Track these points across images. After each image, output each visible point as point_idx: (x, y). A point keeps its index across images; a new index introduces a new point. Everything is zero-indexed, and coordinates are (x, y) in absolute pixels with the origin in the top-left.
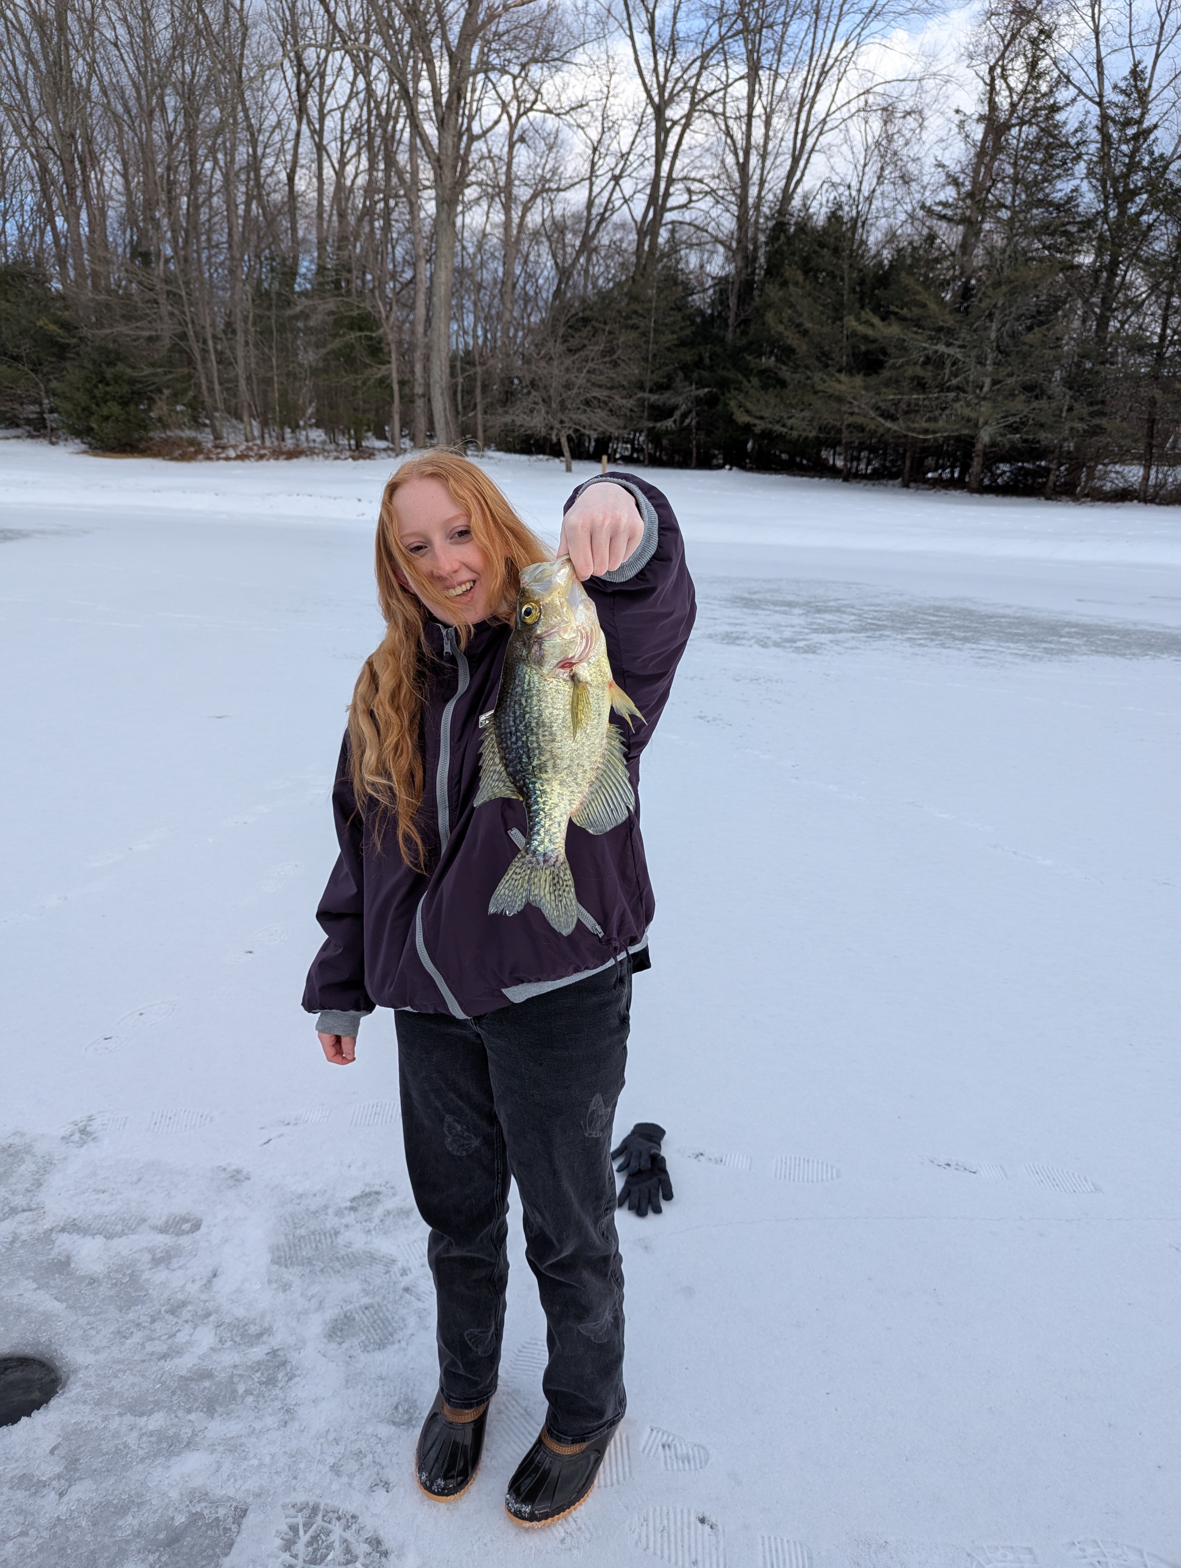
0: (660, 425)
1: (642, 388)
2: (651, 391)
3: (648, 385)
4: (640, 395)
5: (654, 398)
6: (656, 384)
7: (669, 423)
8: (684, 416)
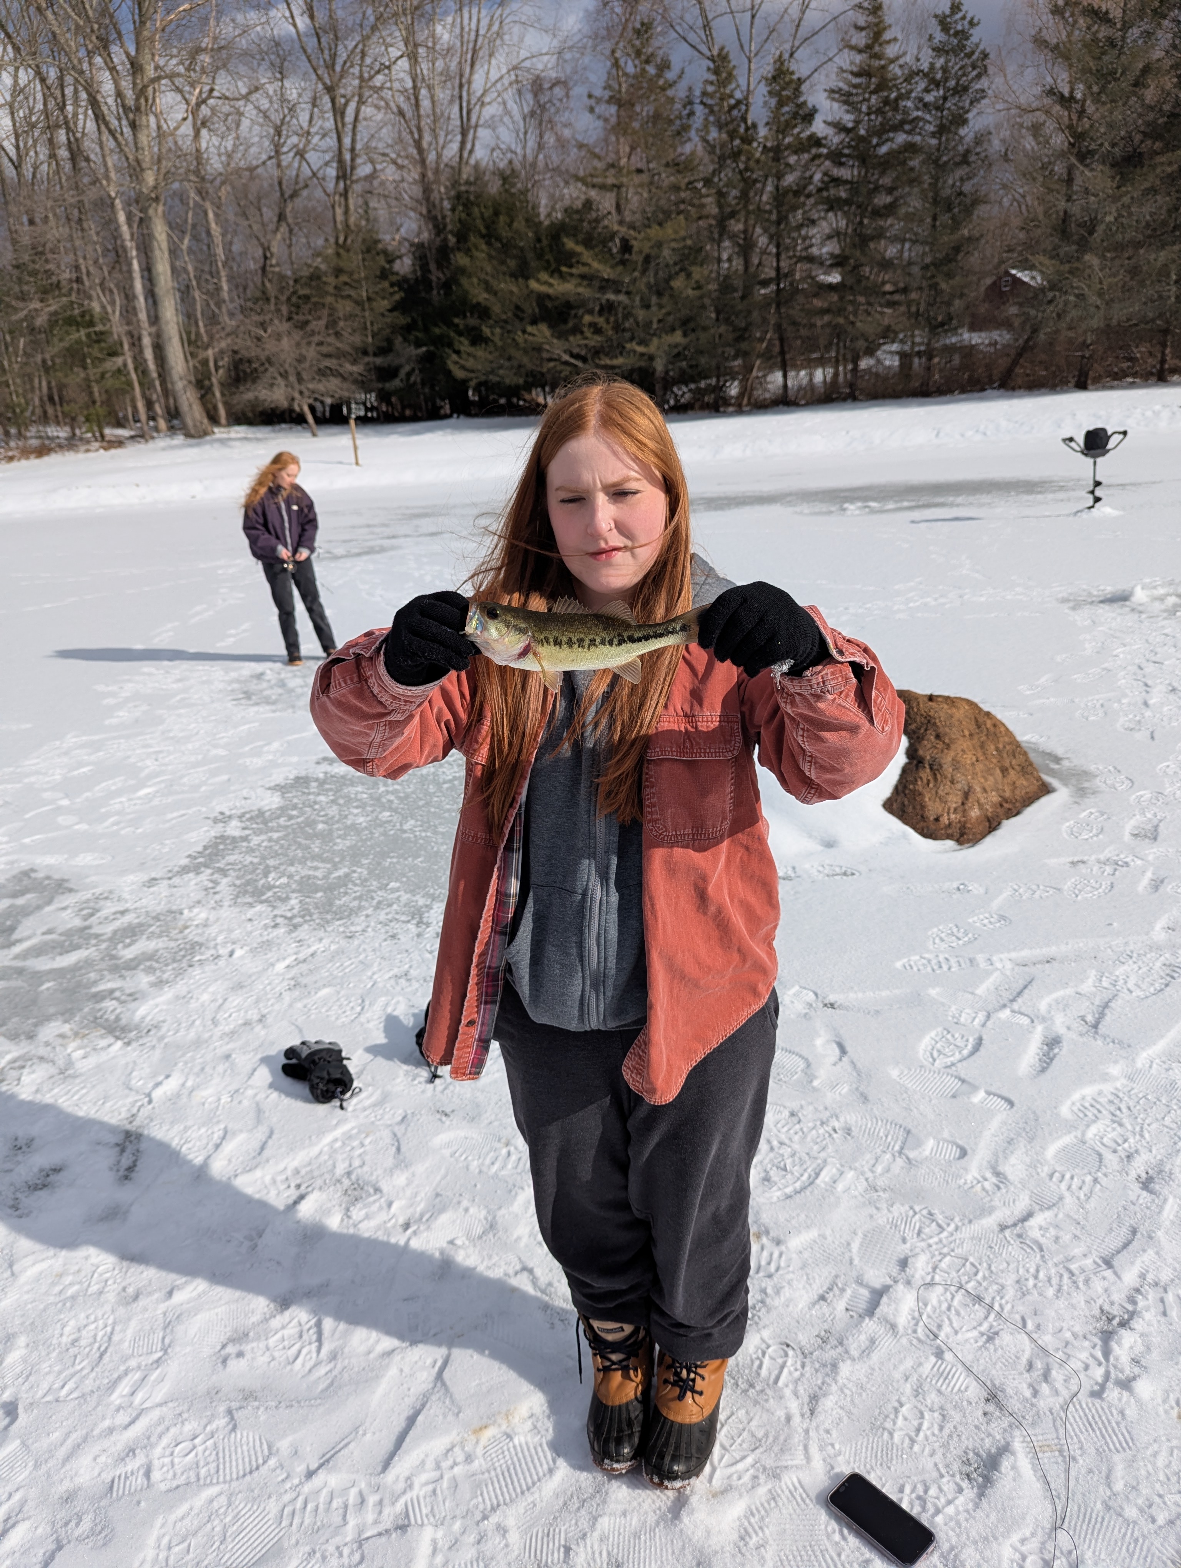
0: (388, 386)
1: (365, 353)
2: (375, 355)
3: (371, 350)
4: (367, 359)
5: (379, 361)
6: (379, 348)
7: (397, 383)
8: (409, 375)
